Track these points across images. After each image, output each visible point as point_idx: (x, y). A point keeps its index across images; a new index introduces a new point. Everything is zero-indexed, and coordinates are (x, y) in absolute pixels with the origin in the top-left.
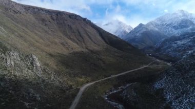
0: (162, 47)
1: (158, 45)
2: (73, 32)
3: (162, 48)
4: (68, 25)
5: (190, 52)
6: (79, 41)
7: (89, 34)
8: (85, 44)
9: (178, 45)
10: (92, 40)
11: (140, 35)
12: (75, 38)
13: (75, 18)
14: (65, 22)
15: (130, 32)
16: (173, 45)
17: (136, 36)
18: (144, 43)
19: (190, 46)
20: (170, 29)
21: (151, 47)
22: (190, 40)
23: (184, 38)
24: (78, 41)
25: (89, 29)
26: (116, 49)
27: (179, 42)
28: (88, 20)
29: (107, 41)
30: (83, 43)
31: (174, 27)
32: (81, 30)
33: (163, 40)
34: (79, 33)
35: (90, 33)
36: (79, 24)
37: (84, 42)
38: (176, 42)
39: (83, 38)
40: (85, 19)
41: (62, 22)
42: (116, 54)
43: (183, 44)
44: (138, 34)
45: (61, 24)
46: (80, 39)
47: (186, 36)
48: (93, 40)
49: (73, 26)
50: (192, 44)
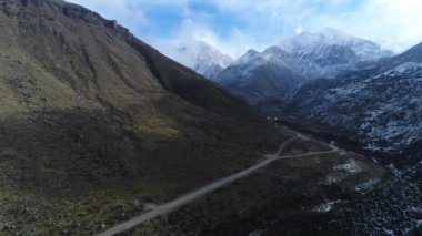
0: (301, 101)
1: (290, 97)
2: (68, 52)
3: (300, 105)
4: (55, 33)
5: (374, 114)
6: (80, 76)
7: (116, 60)
8: (99, 88)
9: (338, 97)
10: (121, 77)
11: (250, 75)
12: (68, 69)
13: (81, 18)
14: (47, 23)
15: (228, 68)
16: (328, 96)
17: (240, 77)
18: (259, 92)
19: (368, 100)
20: (310, 65)
21: (275, 102)
22: (364, 86)
23: (349, 81)
24: (75, 77)
25: (118, 48)
26: (187, 104)
27: (340, 90)
28: (120, 27)
29: (166, 80)
30: (91, 84)
31: (319, 61)
32: (93, 49)
33: (300, 85)
34: (86, 55)
35: (120, 59)
36: (91, 32)
37: (95, 81)
38: (333, 90)
39: (93, 70)
40: (111, 24)
41: (35, 21)
42: (187, 117)
43: (353, 95)
44: (245, 73)
45: (33, 27)
46: (85, 71)
47: (353, 77)
48: (126, 76)
49: (70, 37)
50: (371, 96)
